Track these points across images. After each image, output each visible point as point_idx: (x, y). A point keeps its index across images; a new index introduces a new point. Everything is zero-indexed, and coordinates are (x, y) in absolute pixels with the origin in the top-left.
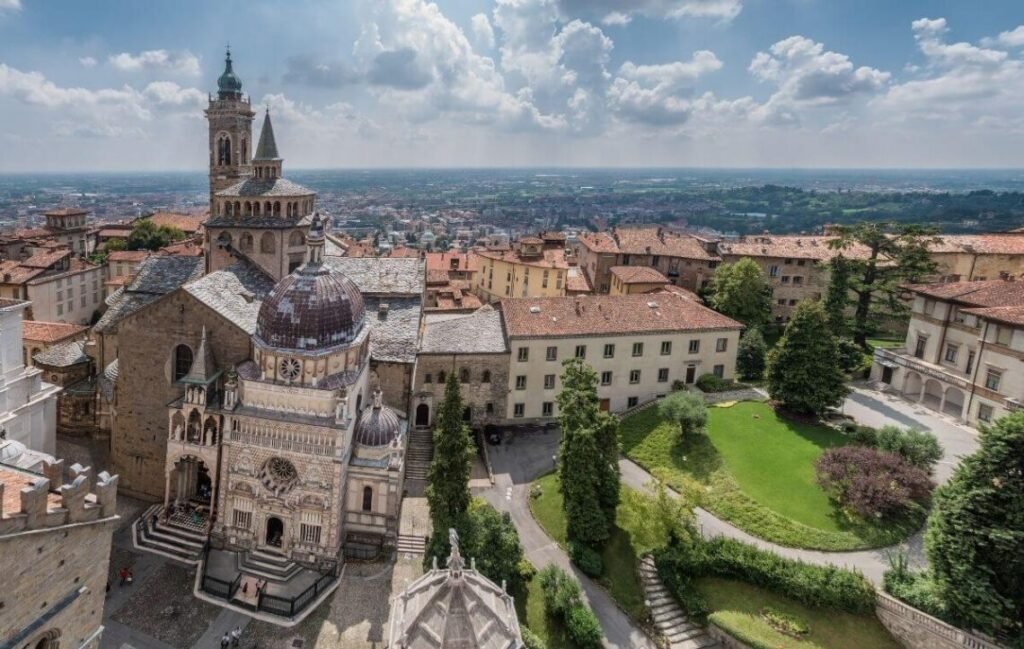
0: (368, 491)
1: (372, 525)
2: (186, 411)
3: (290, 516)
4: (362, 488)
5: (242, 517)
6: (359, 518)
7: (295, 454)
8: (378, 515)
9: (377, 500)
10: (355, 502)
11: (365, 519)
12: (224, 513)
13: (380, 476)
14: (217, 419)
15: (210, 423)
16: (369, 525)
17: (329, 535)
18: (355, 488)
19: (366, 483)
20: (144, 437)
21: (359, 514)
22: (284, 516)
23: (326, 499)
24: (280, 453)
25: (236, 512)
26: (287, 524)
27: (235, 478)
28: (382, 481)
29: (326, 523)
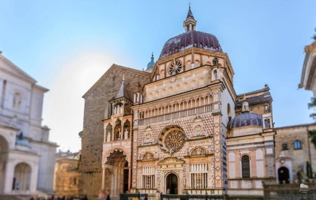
0: (245, 159)
1: (253, 189)
2: (113, 122)
3: (182, 169)
4: (239, 157)
5: (149, 179)
6: (240, 185)
7: (182, 119)
8: (257, 179)
9: (255, 166)
10: (234, 170)
11: (245, 184)
12: (136, 180)
13: (255, 143)
14: (130, 120)
15: (127, 125)
16: (249, 190)
17: (215, 178)
18: (234, 158)
19: (243, 152)
20: (94, 160)
21: (239, 180)
22: (178, 169)
23: (209, 146)
24: (171, 122)
25: (144, 176)
26: (181, 176)
27: (142, 151)
28: (258, 147)
29: (211, 168)
